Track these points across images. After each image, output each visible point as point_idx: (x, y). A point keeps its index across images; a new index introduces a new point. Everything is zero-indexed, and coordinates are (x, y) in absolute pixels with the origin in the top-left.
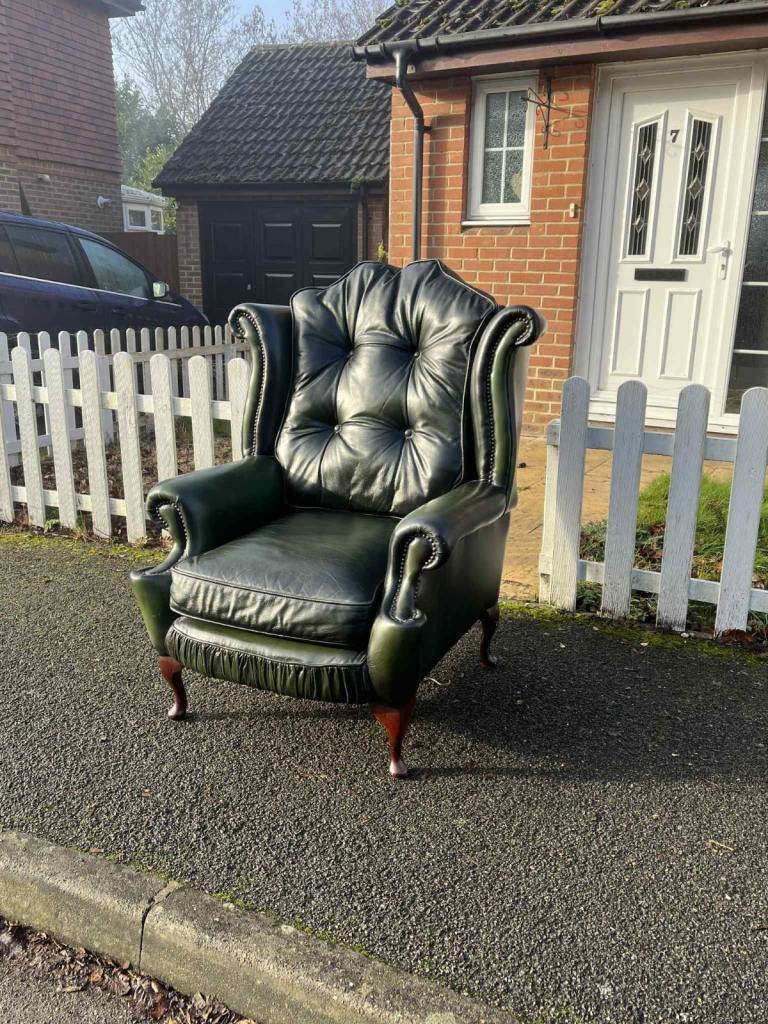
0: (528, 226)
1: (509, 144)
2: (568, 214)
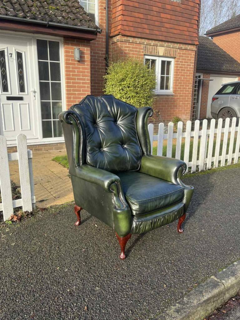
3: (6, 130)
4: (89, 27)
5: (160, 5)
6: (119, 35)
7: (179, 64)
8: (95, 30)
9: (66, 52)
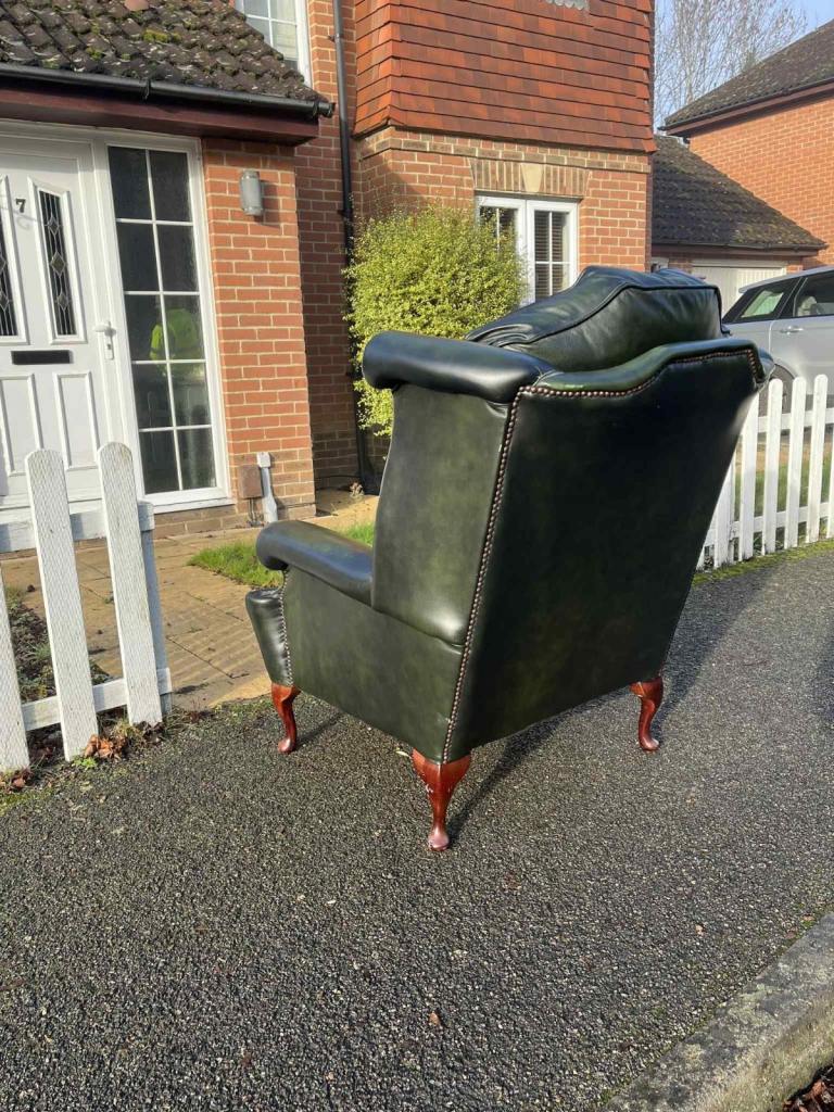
3: (15, 472)
4: (288, 97)
5: (519, 20)
6: (385, 126)
7: (595, 222)
8: (311, 105)
9: (213, 187)
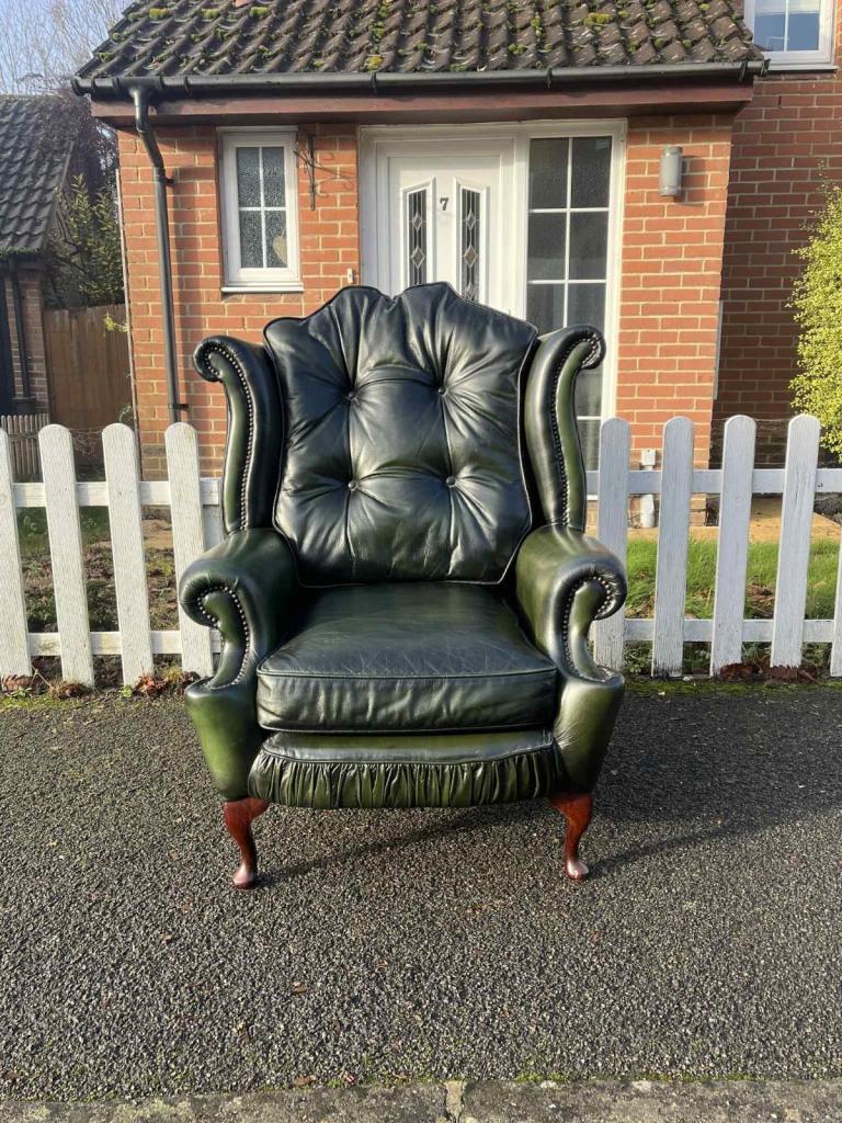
0: (301, 292)
1: (268, 204)
2: (345, 280)
4: (712, 61)
8: (738, 66)
9: (631, 168)
